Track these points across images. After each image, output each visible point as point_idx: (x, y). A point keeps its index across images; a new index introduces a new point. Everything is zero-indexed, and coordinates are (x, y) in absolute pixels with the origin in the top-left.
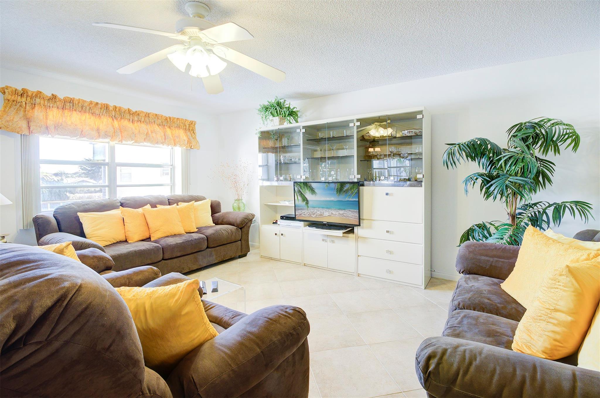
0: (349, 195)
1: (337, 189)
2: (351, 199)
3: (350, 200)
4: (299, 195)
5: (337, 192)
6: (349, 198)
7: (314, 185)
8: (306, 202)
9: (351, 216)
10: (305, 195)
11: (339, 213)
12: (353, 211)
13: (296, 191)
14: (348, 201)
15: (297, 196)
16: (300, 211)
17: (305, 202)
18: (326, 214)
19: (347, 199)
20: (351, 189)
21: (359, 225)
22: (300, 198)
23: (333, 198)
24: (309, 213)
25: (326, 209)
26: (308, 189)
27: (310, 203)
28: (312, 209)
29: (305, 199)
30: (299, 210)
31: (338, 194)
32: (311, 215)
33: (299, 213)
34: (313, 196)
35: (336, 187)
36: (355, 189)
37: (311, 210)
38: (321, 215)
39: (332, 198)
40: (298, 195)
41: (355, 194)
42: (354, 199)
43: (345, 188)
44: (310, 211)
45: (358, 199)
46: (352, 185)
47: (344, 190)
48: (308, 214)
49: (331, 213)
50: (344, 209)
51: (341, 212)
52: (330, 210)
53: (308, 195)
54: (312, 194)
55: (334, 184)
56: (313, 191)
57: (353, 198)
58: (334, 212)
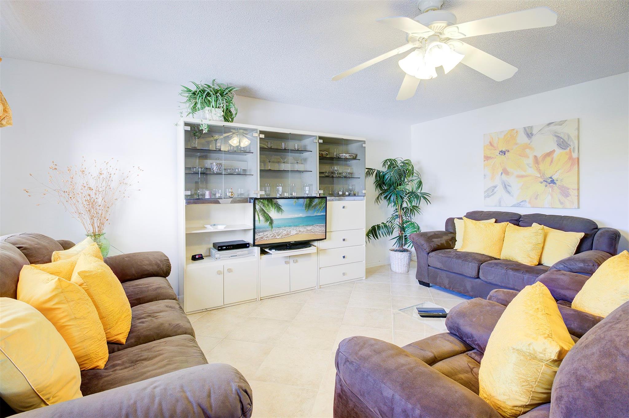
0: (318, 210)
1: (306, 204)
2: (320, 213)
3: (319, 214)
4: (261, 214)
5: (306, 207)
6: (317, 213)
7: (280, 202)
8: (270, 223)
9: (318, 231)
10: (269, 214)
11: (307, 230)
12: (321, 226)
13: (258, 210)
14: (316, 216)
15: (259, 216)
16: (261, 234)
17: (269, 222)
18: (293, 232)
19: (315, 214)
20: (319, 204)
21: (326, 239)
22: (262, 218)
23: (302, 215)
24: (272, 235)
25: (293, 228)
26: (272, 206)
27: (275, 223)
28: (277, 229)
29: (269, 219)
30: (259, 233)
31: (306, 210)
32: (276, 237)
33: (260, 236)
34: (279, 214)
35: (305, 203)
36: (322, 204)
37: (275, 231)
38: (288, 234)
39: (300, 214)
40: (260, 215)
41: (323, 209)
42: (322, 214)
43: (314, 203)
44: (274, 232)
45: (325, 213)
46: (320, 199)
47: (313, 205)
48: (271, 236)
49: (298, 231)
50: (312, 225)
51: (309, 228)
52: (298, 227)
53: (273, 213)
54: (278, 211)
55: (303, 199)
56: (279, 208)
57: (321, 212)
58: (302, 229)
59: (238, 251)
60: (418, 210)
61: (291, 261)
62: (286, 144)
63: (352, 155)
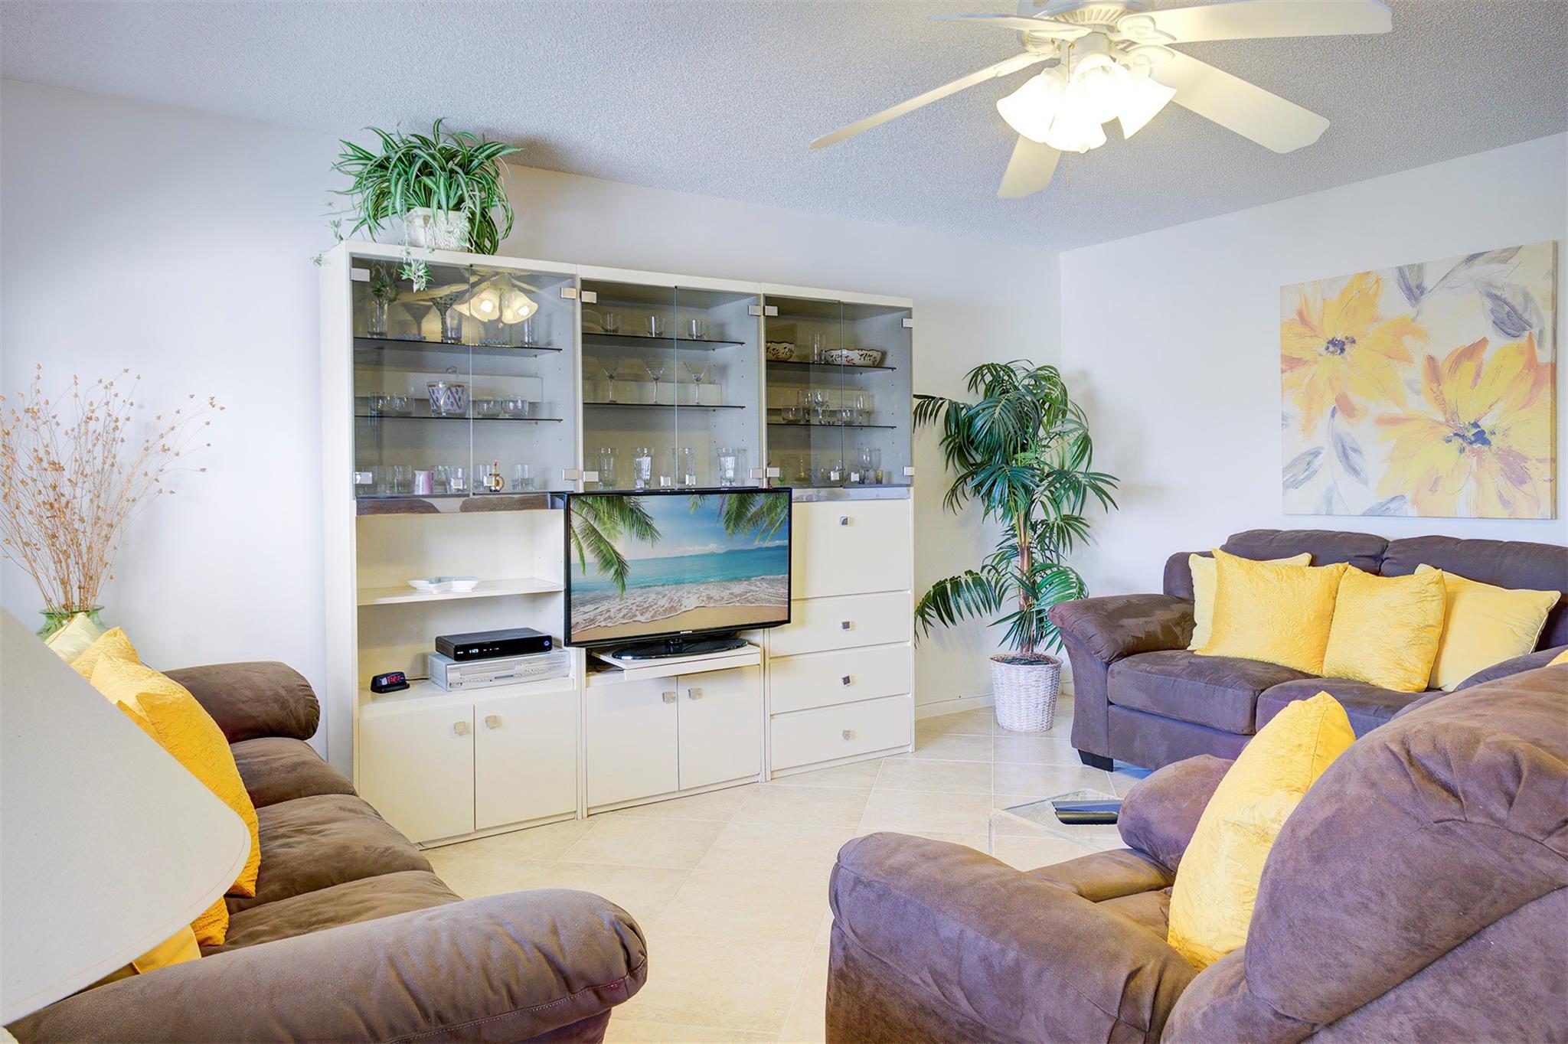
0: (764, 532)
1: (728, 513)
2: (770, 541)
3: (766, 544)
4: (590, 545)
5: (728, 522)
6: (763, 540)
7: (648, 504)
8: (616, 571)
9: (767, 597)
10: (612, 543)
11: (731, 594)
12: (773, 580)
13: (577, 531)
14: (761, 549)
15: (581, 550)
16: (589, 608)
17: (613, 571)
18: (690, 602)
19: (757, 544)
20: (770, 510)
21: (789, 621)
22: (590, 557)
23: (715, 545)
24: (624, 612)
25: (687, 587)
26: (623, 520)
27: (632, 572)
28: (639, 592)
29: (613, 562)
30: (583, 604)
31: (730, 530)
32: (636, 616)
33: (586, 616)
34: (644, 543)
35: (725, 508)
36: (779, 510)
37: (634, 598)
38: (672, 609)
39: (711, 545)
40: (584, 546)
41: (780, 526)
42: (778, 543)
43: (753, 510)
44: (630, 601)
45: (787, 542)
46: (772, 497)
47: (749, 515)
48: (621, 615)
49: (705, 598)
50: (748, 578)
51: (738, 588)
52: (703, 587)
53: (624, 542)
54: (642, 536)
55: (719, 495)
56: (642, 524)
57: (772, 539)
58: (714, 593)
59: (519, 663)
60: (1082, 530)
61: (682, 691)
62: (661, 321)
63: (869, 353)
